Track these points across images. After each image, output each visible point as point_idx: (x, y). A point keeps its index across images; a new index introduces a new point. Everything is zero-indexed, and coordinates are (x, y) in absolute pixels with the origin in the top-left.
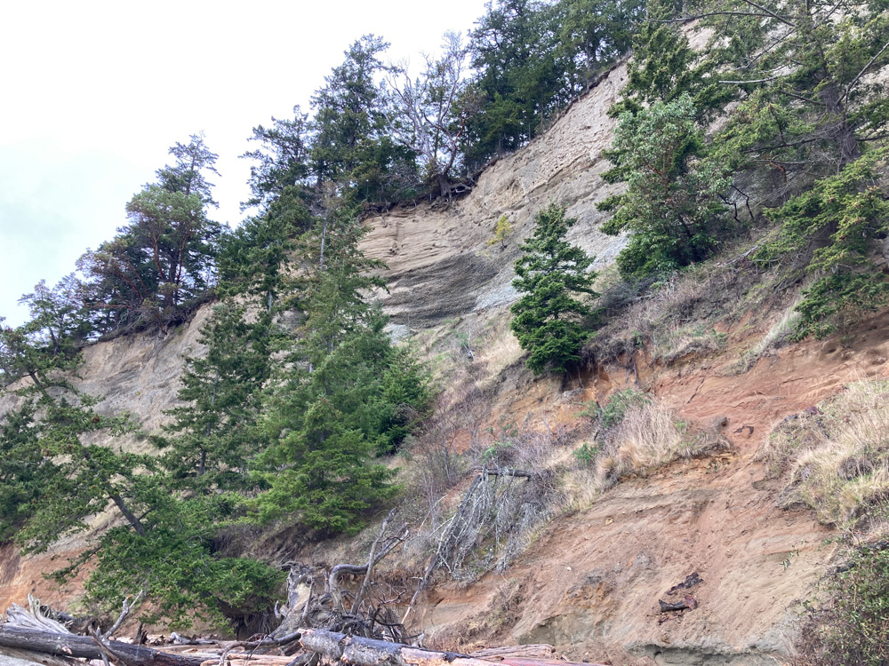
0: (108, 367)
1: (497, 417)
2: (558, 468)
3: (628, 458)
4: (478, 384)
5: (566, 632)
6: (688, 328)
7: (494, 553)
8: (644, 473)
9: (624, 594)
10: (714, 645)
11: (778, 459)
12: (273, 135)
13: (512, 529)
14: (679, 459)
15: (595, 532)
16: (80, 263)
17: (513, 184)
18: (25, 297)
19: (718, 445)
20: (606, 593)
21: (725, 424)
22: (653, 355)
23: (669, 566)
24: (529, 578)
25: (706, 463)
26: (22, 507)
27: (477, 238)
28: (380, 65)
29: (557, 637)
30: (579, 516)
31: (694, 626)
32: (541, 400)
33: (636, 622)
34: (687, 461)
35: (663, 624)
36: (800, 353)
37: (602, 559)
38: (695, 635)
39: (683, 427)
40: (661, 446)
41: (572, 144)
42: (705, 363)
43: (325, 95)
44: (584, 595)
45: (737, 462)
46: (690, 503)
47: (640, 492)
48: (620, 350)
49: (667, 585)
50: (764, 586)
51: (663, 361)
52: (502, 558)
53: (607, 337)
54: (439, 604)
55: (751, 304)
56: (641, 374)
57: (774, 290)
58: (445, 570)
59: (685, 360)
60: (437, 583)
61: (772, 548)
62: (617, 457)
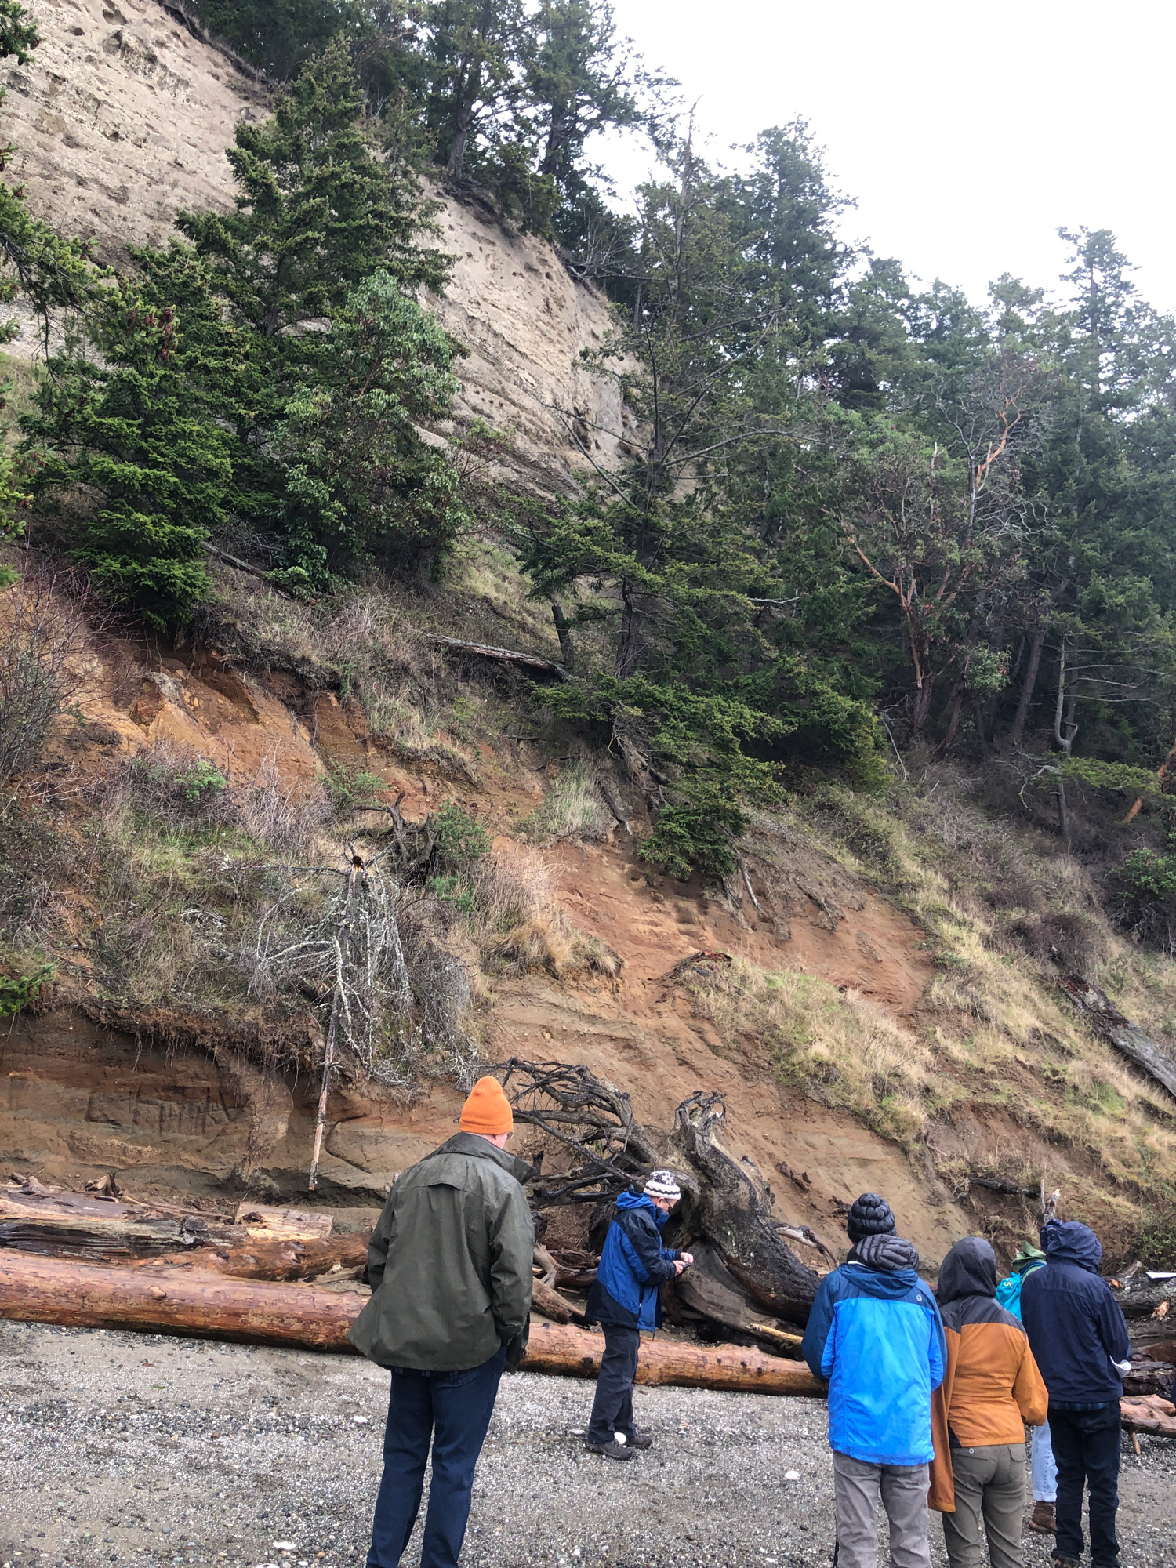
8: (559, 972)
14: (592, 967)
25: (611, 984)
34: (599, 975)
36: (605, 862)
45: (625, 994)
47: (563, 1000)
48: (286, 666)
54: (346, 1124)
55: (479, 730)
56: (326, 737)
57: (505, 730)
58: (357, 1055)
59: (425, 767)
60: (351, 1080)
61: (847, 1151)
62: (525, 930)
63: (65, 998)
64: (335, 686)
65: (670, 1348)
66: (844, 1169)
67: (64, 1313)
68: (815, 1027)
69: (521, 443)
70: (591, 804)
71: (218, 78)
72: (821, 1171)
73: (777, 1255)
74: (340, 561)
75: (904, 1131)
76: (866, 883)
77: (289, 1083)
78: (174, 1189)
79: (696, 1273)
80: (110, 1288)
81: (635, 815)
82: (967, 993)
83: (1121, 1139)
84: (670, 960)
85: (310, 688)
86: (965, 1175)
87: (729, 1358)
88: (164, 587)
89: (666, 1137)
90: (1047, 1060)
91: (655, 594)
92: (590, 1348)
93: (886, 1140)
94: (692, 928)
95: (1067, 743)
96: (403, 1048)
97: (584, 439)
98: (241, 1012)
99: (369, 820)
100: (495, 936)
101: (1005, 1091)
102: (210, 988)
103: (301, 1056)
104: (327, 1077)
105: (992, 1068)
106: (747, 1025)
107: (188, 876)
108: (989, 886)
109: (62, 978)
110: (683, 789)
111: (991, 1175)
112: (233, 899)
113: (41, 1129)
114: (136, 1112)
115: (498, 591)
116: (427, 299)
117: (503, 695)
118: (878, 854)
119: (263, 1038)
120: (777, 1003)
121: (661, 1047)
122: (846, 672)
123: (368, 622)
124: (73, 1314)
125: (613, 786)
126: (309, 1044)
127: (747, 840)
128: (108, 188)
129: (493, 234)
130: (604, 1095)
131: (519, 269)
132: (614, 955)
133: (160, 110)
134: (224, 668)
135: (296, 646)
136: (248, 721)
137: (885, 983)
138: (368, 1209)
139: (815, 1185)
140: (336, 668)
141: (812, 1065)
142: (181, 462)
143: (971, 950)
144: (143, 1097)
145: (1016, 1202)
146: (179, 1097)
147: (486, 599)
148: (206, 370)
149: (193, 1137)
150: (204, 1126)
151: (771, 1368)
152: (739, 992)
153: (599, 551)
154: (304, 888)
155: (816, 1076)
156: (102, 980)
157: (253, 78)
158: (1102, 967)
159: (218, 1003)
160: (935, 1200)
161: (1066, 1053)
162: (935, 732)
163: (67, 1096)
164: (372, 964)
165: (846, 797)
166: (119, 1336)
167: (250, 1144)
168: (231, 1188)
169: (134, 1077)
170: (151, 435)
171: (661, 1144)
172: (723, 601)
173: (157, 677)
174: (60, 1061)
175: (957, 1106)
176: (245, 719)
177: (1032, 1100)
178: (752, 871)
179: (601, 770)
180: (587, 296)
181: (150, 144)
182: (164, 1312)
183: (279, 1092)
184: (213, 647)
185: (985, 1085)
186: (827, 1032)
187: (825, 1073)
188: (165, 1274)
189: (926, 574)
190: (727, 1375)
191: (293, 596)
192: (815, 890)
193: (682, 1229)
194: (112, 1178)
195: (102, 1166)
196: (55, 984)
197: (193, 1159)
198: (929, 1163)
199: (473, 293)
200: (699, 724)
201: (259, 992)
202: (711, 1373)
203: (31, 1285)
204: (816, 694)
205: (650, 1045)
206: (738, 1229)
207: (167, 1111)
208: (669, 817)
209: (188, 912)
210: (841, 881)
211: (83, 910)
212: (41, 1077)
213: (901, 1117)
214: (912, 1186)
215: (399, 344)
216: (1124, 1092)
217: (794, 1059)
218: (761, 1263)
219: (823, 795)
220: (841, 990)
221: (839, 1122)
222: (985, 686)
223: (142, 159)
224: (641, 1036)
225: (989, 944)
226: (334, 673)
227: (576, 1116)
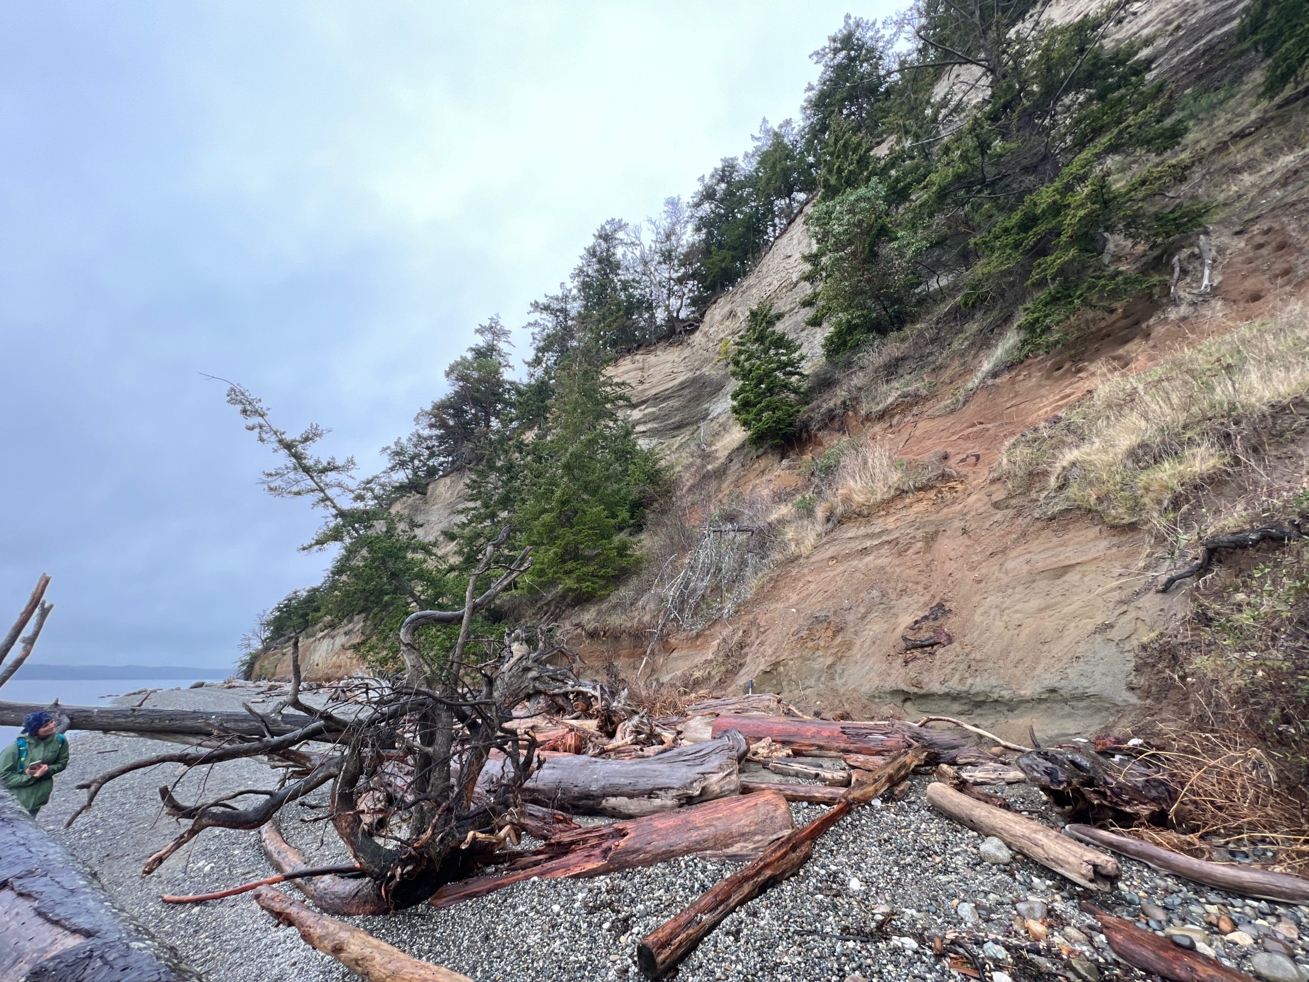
0: (448, 495)
1: (727, 492)
2: (779, 521)
3: (847, 500)
4: (709, 467)
5: (794, 677)
6: (895, 384)
7: (721, 603)
8: (866, 512)
9: (856, 633)
10: (988, 689)
11: (1020, 473)
12: (546, 308)
13: (738, 578)
14: (901, 493)
15: (819, 573)
16: (417, 419)
17: (732, 314)
18: (385, 450)
19: (943, 475)
20: (836, 633)
21: (946, 457)
22: (863, 413)
23: (905, 599)
24: (752, 623)
25: (932, 494)
26: (386, 598)
27: (706, 361)
28: (622, 242)
29: (784, 683)
30: (802, 561)
31: (953, 666)
32: (763, 472)
33: (874, 664)
34: (911, 495)
35: (910, 665)
36: (1021, 377)
37: (828, 599)
38: (957, 677)
39: (901, 465)
40: (880, 484)
41: (777, 273)
42: (915, 410)
43: (581, 271)
44: (811, 637)
45: (966, 489)
46: (920, 534)
47: (862, 531)
48: (831, 416)
49: (906, 620)
50: (1041, 610)
51: (873, 416)
52: (729, 606)
53: (819, 407)
56: (853, 431)
58: (677, 621)
59: (893, 412)
60: (670, 634)
61: (1042, 564)
62: (835, 501)
66: (1018, 589)
85: (842, 417)
93: (1118, 528)
96: (714, 608)
121: (958, 524)
134: (815, 435)
155: (1055, 488)
173: (783, 463)
184: (811, 430)
187: (1063, 479)
221: (1062, 530)
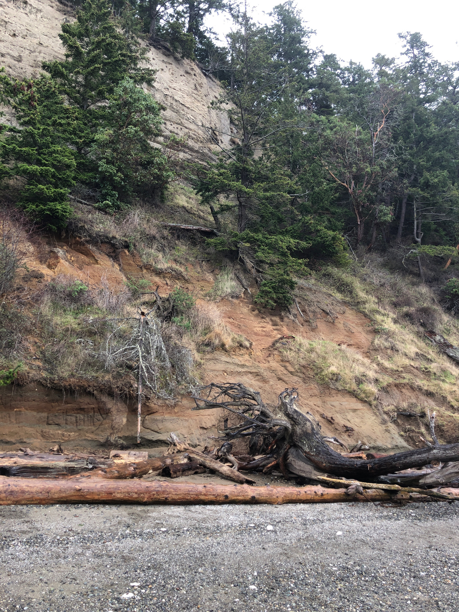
8: (228, 349)
14: (240, 346)
19: (250, 345)
22: (142, 260)
25: (248, 352)
34: (243, 349)
35: (351, 437)
36: (241, 305)
45: (254, 355)
48: (106, 240)
51: (154, 269)
54: (150, 416)
55: (186, 259)
56: (126, 267)
57: (196, 258)
58: (151, 389)
59: (166, 275)
60: (149, 399)
61: (347, 407)
62: (212, 334)
63: (33, 378)
64: (127, 246)
65: (286, 489)
66: (347, 414)
67: (41, 500)
68: (330, 360)
69: (191, 143)
70: (234, 283)
71: (52, 7)
72: (338, 415)
73: (324, 449)
74: (124, 197)
75: (369, 397)
76: (345, 303)
77: (125, 402)
78: (85, 448)
79: (293, 459)
80: (59, 488)
81: (251, 286)
82: (389, 341)
83: (455, 391)
84: (270, 341)
85: (117, 249)
86: (395, 411)
87: (310, 490)
88: (54, 214)
89: (276, 407)
90: (423, 364)
91: (250, 197)
92: (254, 492)
93: (363, 401)
94: (278, 327)
95: (419, 240)
96: (169, 384)
97: (216, 139)
98: (103, 377)
99: (146, 298)
100: (201, 338)
101: (407, 377)
102: (90, 368)
103: (129, 392)
104: (140, 398)
105: (402, 369)
106: (303, 362)
107: (76, 326)
108: (393, 299)
109: (30, 370)
110: (269, 273)
111: (405, 410)
112: (95, 334)
113: (29, 430)
114: (66, 420)
115: (188, 203)
116: (147, 89)
117: (194, 244)
118: (349, 291)
119: (113, 386)
120: (314, 353)
121: (270, 374)
122: (329, 220)
123: (137, 220)
124: (44, 499)
125: (241, 275)
126: (131, 386)
127: (296, 291)
128: (13, 57)
129: (171, 60)
130: (249, 393)
131: (183, 73)
132: (249, 341)
133: (31, 23)
134: (83, 244)
135: (109, 233)
136: (94, 264)
137: (356, 341)
138: (162, 448)
139: (336, 421)
140: (126, 239)
141: (330, 375)
142: (55, 163)
143: (389, 325)
144: (69, 414)
145: (416, 420)
146: (83, 412)
147: (183, 207)
148: (61, 125)
149: (90, 427)
150: (93, 422)
151: (326, 493)
152: (299, 350)
153: (226, 182)
154: (122, 326)
155: (332, 379)
156: (47, 370)
157: (67, 6)
158: (441, 326)
159: (94, 374)
160: (384, 422)
161: (430, 361)
162: (367, 242)
163: (38, 416)
164: (153, 353)
165: (334, 271)
166: (64, 507)
167: (113, 428)
168: (107, 445)
169: (64, 406)
170: (42, 153)
171: (274, 410)
172: (278, 197)
173: (55, 250)
174: (34, 403)
175: (389, 385)
176: (93, 263)
177: (418, 380)
178: (299, 303)
179: (236, 270)
180: (211, 82)
181: (29, 37)
182: (82, 495)
183: (121, 406)
184: (77, 236)
185: (399, 376)
186: (335, 362)
187: (336, 378)
188: (80, 480)
189: (358, 178)
190: (309, 497)
191: (106, 213)
192: (325, 308)
193: (286, 443)
194: (60, 446)
195: (55, 442)
196: (28, 373)
197: (91, 436)
198: (380, 408)
199: (165, 85)
200: (273, 247)
201: (109, 368)
202: (303, 497)
203: (27, 490)
204: (318, 231)
205: (266, 374)
206: (308, 440)
207: (78, 418)
208: (265, 285)
209: (78, 340)
210: (335, 303)
211: (36, 343)
212: (27, 410)
213: (367, 391)
214: (374, 418)
215: (137, 107)
216: (454, 373)
217: (323, 373)
218: (318, 453)
219: (325, 271)
220: (339, 345)
221: (343, 396)
222: (385, 221)
223: (26, 43)
224: (262, 371)
225: (395, 321)
226: (126, 242)
227: (239, 403)
